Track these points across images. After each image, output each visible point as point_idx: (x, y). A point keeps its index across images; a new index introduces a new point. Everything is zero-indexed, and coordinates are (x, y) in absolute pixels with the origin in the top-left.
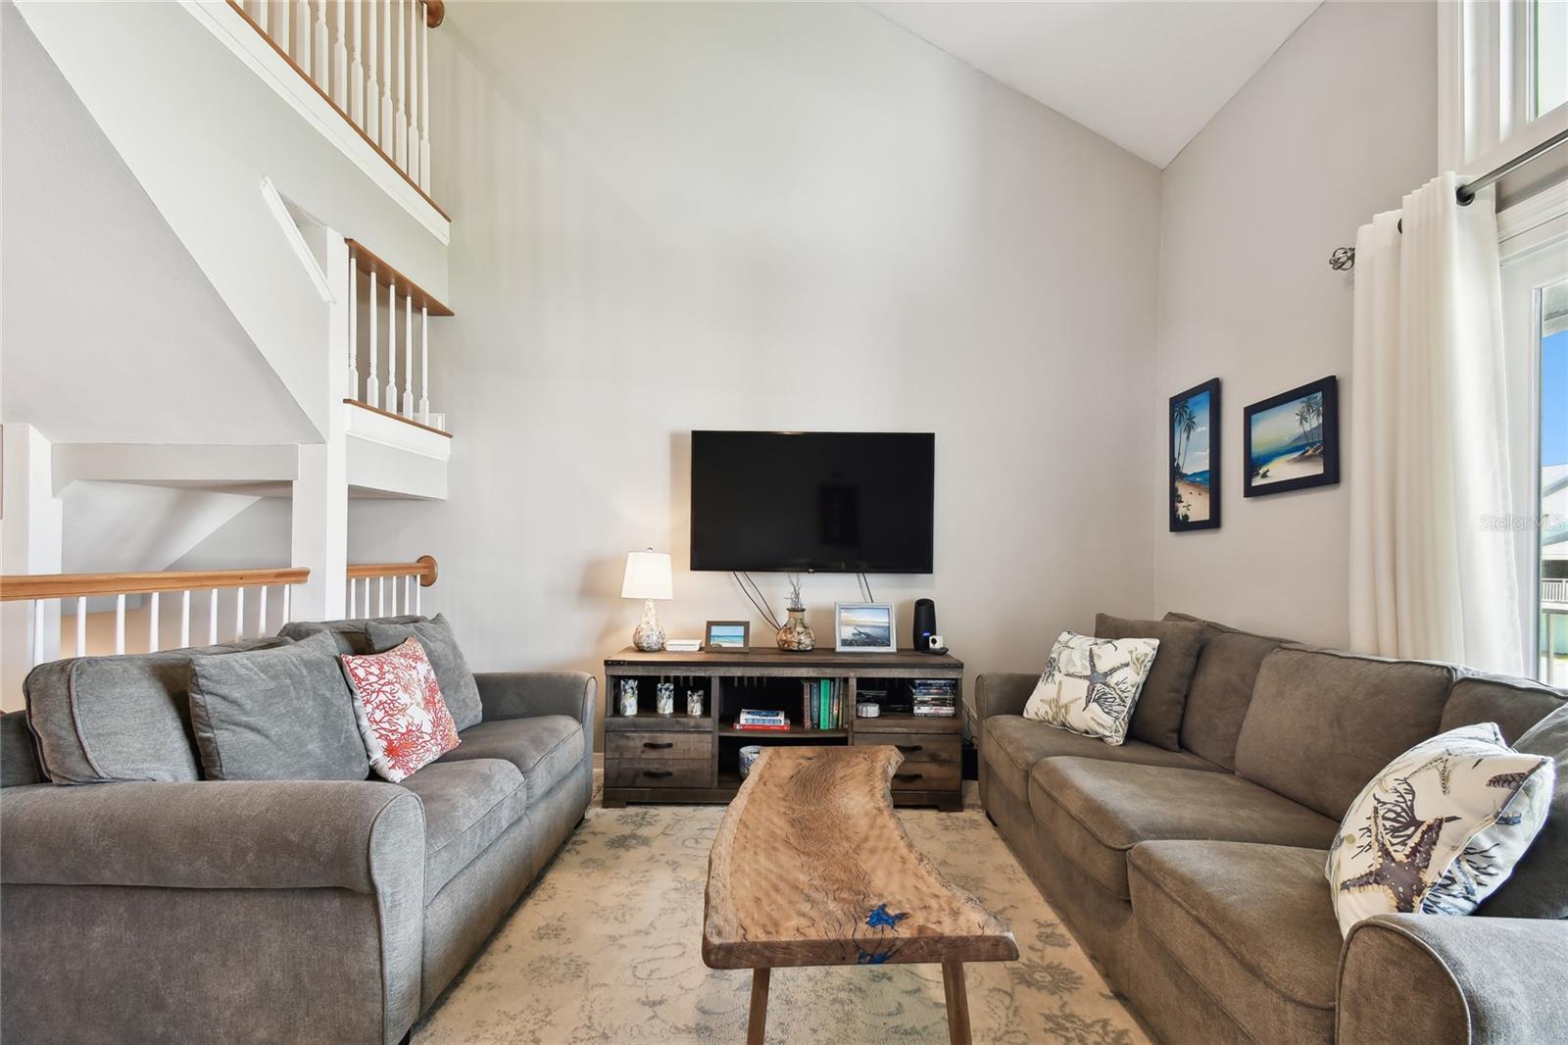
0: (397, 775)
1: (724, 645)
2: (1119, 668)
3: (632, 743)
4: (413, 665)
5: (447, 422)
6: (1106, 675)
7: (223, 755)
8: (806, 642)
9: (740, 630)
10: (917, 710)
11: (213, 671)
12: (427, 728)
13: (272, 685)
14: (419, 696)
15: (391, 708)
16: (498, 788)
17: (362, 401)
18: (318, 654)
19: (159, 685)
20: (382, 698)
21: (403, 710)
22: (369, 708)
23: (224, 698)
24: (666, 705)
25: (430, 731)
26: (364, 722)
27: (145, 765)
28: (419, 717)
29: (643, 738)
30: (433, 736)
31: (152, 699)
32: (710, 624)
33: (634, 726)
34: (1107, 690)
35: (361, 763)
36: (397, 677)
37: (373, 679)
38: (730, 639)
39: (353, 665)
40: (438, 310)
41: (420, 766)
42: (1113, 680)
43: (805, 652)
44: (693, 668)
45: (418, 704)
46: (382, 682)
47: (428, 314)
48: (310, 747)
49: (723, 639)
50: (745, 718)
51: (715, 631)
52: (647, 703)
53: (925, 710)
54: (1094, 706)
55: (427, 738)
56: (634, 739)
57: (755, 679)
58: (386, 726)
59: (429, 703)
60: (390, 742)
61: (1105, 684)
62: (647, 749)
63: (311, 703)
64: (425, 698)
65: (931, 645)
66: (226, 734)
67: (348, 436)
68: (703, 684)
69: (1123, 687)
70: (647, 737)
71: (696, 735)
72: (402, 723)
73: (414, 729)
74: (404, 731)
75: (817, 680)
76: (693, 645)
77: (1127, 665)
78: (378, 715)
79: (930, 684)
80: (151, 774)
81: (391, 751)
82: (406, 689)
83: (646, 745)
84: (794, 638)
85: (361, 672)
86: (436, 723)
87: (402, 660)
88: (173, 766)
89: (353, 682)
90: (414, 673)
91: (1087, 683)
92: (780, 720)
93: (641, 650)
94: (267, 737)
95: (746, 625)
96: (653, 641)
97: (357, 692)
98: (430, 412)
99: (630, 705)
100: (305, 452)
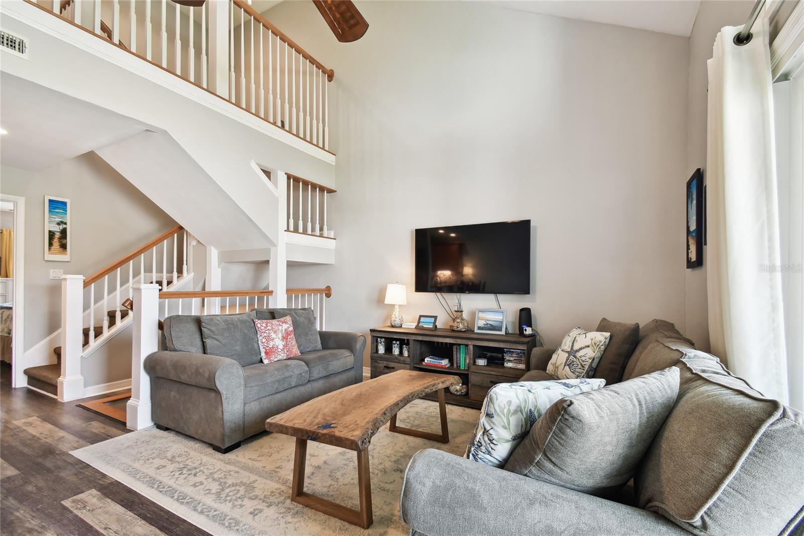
0: (266, 362)
1: (425, 326)
2: (584, 348)
4: (281, 324)
5: (335, 234)
6: (577, 351)
7: (208, 347)
10: (506, 365)
11: (207, 321)
12: (281, 347)
13: (226, 326)
14: (280, 335)
15: (269, 339)
16: (291, 370)
17: (296, 230)
18: (246, 318)
19: (196, 324)
20: (265, 335)
21: (273, 340)
22: (261, 338)
23: (209, 329)
24: (396, 351)
25: (282, 348)
26: (260, 342)
27: (187, 347)
28: (280, 344)
29: (384, 363)
30: (282, 350)
31: (193, 328)
32: (421, 316)
33: (381, 358)
34: (575, 360)
35: (257, 356)
36: (272, 328)
37: (263, 328)
38: (427, 324)
39: (257, 323)
40: (330, 191)
41: (275, 360)
42: (578, 355)
43: (461, 331)
44: (403, 335)
45: (279, 338)
46: (266, 329)
47: (327, 192)
48: (236, 348)
49: (425, 323)
50: (427, 360)
51: (422, 319)
52: (389, 349)
53: (510, 365)
54: (567, 367)
55: (280, 350)
56: (380, 363)
57: (440, 344)
58: (266, 344)
59: (284, 338)
60: (266, 350)
61: (574, 357)
63: (239, 334)
64: (283, 337)
65: (525, 332)
66: (209, 340)
67: (286, 243)
68: (407, 343)
69: (583, 359)
70: (386, 363)
71: (403, 365)
72: (271, 344)
73: (275, 346)
74: (271, 347)
75: (460, 345)
76: (414, 325)
77: (588, 346)
78: (264, 340)
79: (513, 352)
80: (189, 350)
81: (266, 353)
82: (275, 332)
83: (385, 367)
85: (259, 325)
86: (285, 346)
87: (277, 323)
88: (195, 350)
89: (257, 329)
90: (280, 327)
91: (567, 355)
92: (445, 362)
93: (393, 326)
94: (221, 343)
95: (436, 317)
96: (397, 322)
97: (258, 332)
98: (327, 230)
99: (381, 350)
100: (272, 249)
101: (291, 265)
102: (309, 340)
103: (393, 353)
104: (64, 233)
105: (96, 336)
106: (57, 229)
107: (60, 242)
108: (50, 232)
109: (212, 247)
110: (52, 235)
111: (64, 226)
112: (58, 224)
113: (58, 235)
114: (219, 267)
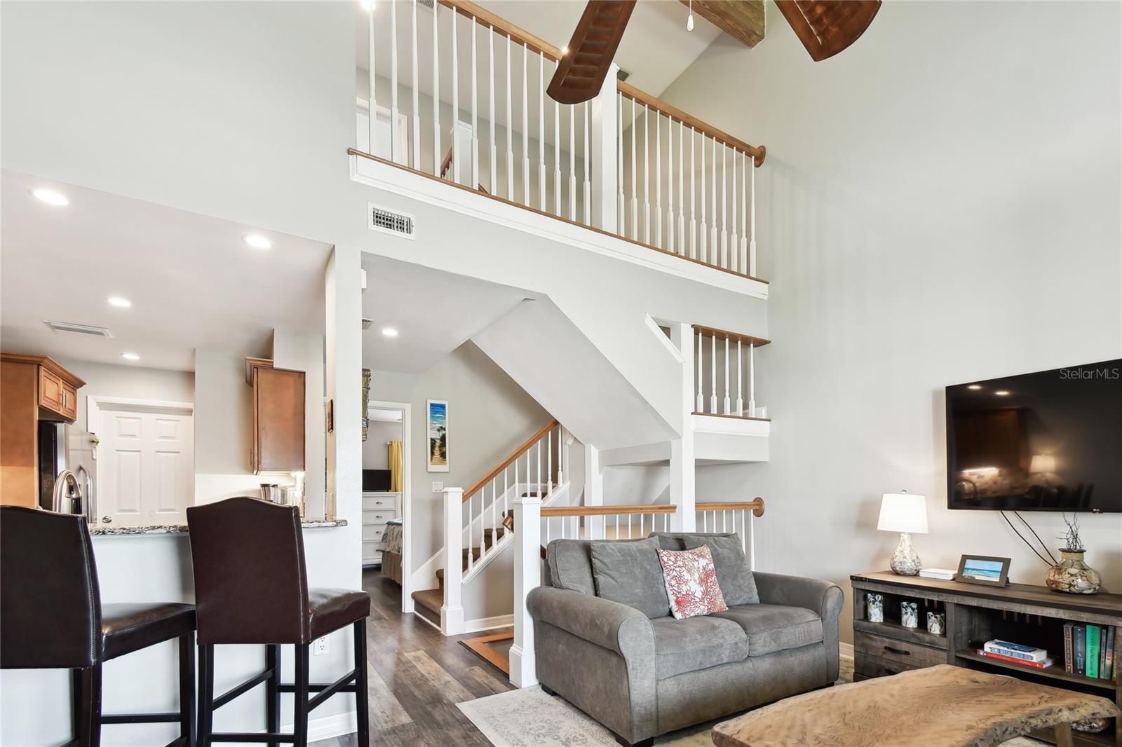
0: (678, 616)
1: (977, 578)
3: (874, 644)
4: (697, 559)
5: (768, 412)
7: (600, 586)
8: (1081, 584)
9: (999, 566)
11: (598, 549)
12: (699, 594)
13: (621, 558)
14: (696, 576)
15: (679, 580)
16: (720, 635)
17: (707, 412)
18: (647, 547)
19: (585, 553)
20: (675, 573)
21: (686, 582)
22: (669, 578)
23: (601, 561)
24: (910, 621)
25: (700, 597)
26: (667, 585)
27: (576, 585)
28: (697, 589)
29: (883, 642)
30: (702, 600)
31: (581, 557)
32: (965, 558)
33: (876, 630)
35: (664, 605)
36: (684, 564)
37: (671, 563)
38: (988, 574)
39: (662, 555)
40: (760, 343)
41: (692, 615)
43: (1080, 594)
44: (927, 592)
45: (695, 581)
46: (675, 565)
47: (754, 346)
48: (636, 591)
49: (977, 572)
50: (990, 647)
51: (970, 564)
52: (893, 613)
55: (697, 600)
56: (876, 641)
57: (1016, 616)
58: (676, 589)
59: (703, 581)
60: (677, 598)
62: (887, 651)
63: (639, 570)
64: (700, 578)
66: (602, 577)
67: (694, 432)
68: (939, 608)
70: (888, 642)
71: (931, 650)
72: (684, 589)
73: (690, 593)
74: (685, 593)
75: (1083, 625)
76: (949, 574)
78: (673, 582)
80: (579, 589)
81: (678, 602)
82: (689, 571)
83: (886, 648)
84: (1064, 579)
85: (665, 559)
86: (705, 594)
87: (690, 556)
88: (586, 589)
89: (663, 563)
90: (696, 564)
92: (1038, 657)
93: (897, 573)
94: (617, 582)
95: (1006, 562)
96: (909, 566)
97: (664, 569)
98: (756, 407)
99: (876, 615)
100: (674, 443)
101: (702, 466)
102: (739, 586)
103: (904, 625)
104: (443, 439)
105: (475, 560)
106: (437, 435)
107: (440, 450)
108: (432, 439)
109: (592, 447)
110: (433, 442)
111: (444, 432)
112: (439, 430)
113: (438, 443)
114: (600, 473)
